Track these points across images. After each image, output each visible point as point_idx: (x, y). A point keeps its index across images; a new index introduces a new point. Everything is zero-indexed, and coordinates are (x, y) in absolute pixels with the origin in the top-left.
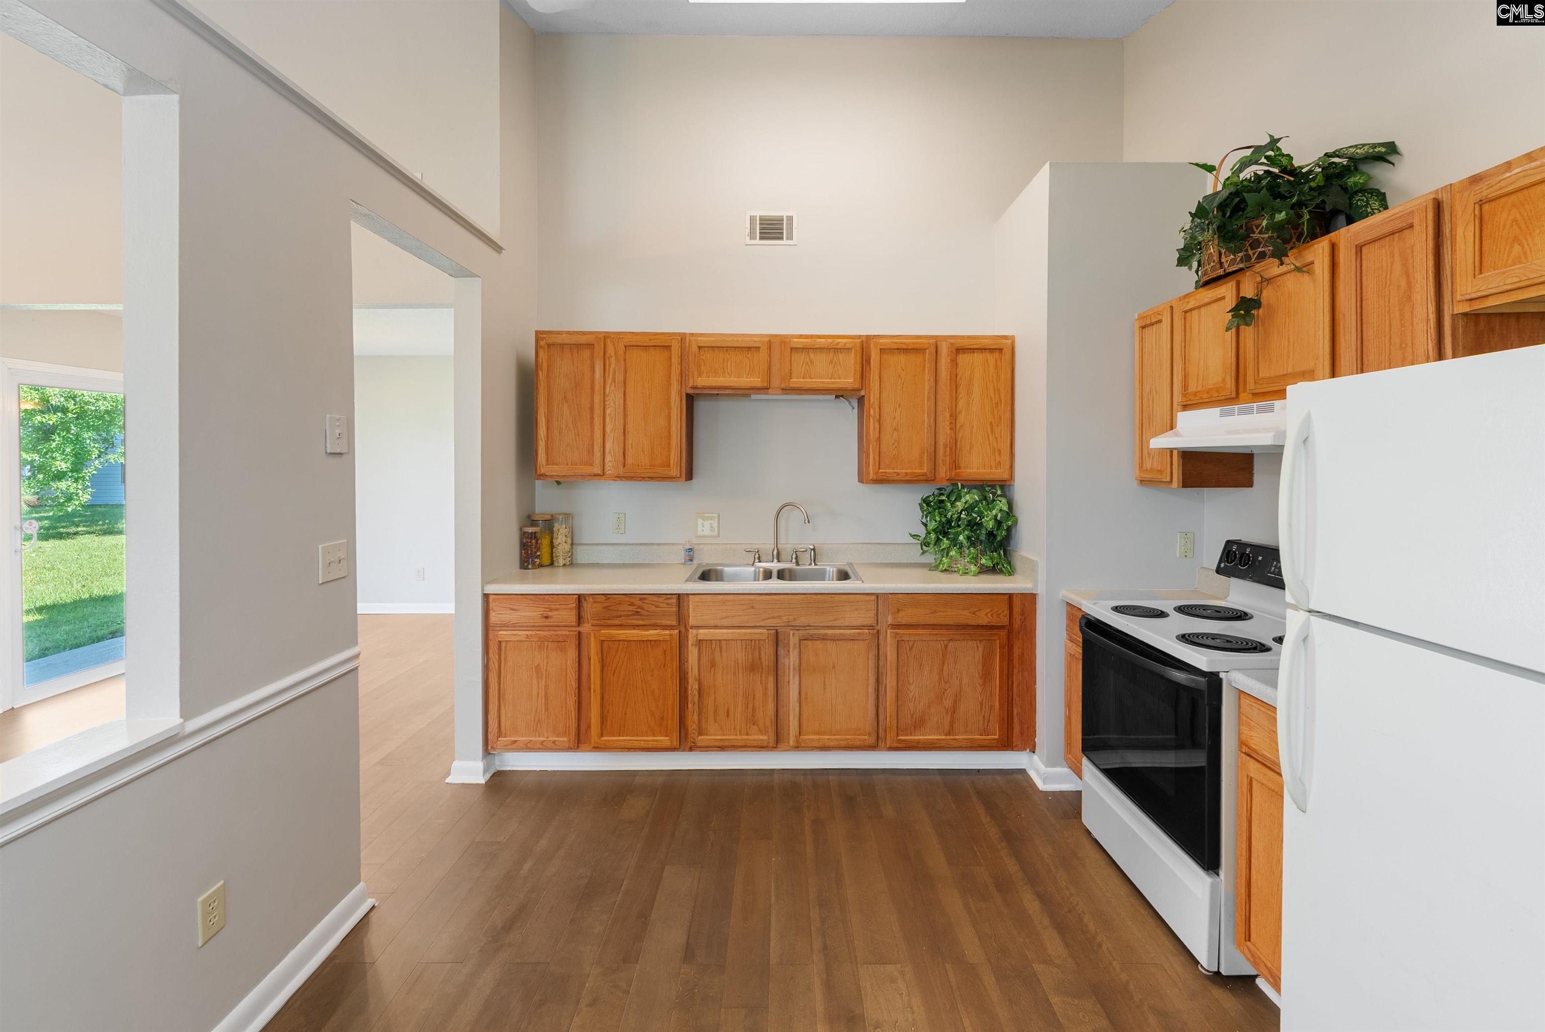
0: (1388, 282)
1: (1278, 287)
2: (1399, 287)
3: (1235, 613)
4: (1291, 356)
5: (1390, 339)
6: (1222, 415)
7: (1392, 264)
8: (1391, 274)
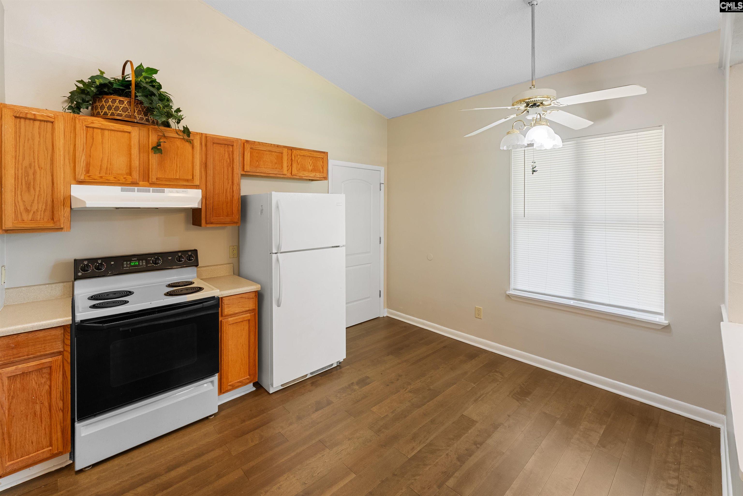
0: (223, 158)
1: (171, 141)
2: (227, 161)
3: (126, 293)
4: (178, 172)
5: (223, 176)
6: (122, 190)
7: (225, 153)
8: (224, 156)
